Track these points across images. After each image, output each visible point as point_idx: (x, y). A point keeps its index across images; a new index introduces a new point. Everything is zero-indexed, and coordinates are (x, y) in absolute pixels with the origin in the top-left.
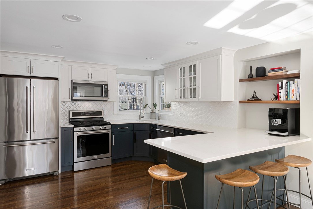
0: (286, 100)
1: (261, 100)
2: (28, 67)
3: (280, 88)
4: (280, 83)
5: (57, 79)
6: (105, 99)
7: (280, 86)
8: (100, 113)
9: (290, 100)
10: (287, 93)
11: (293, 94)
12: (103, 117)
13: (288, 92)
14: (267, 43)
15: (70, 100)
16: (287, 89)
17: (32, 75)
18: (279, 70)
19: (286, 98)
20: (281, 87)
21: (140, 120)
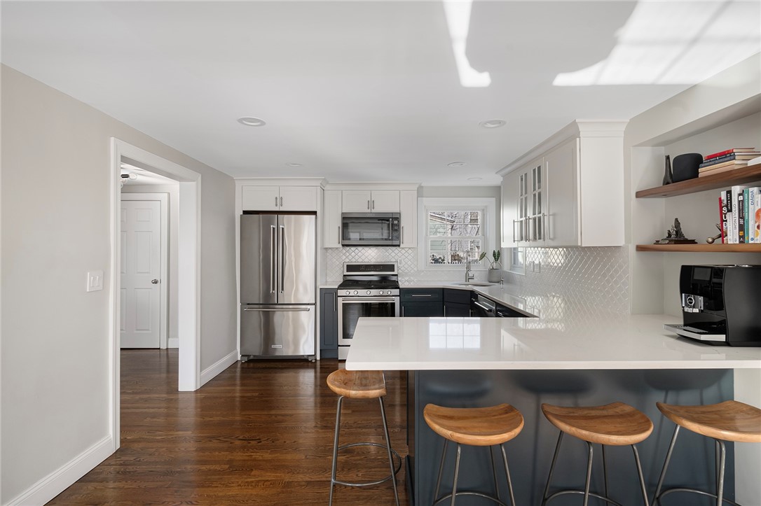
0: (740, 242)
1: (693, 242)
2: (276, 198)
3: (725, 209)
4: (723, 195)
5: (314, 213)
6: (397, 243)
7: (725, 202)
8: (391, 268)
9: (750, 242)
10: (742, 222)
11: (757, 224)
12: (396, 275)
13: (746, 218)
14: (691, 90)
15: (340, 246)
16: (741, 210)
17: (282, 209)
18: (726, 159)
19: (740, 237)
20: (727, 206)
21: (467, 283)
